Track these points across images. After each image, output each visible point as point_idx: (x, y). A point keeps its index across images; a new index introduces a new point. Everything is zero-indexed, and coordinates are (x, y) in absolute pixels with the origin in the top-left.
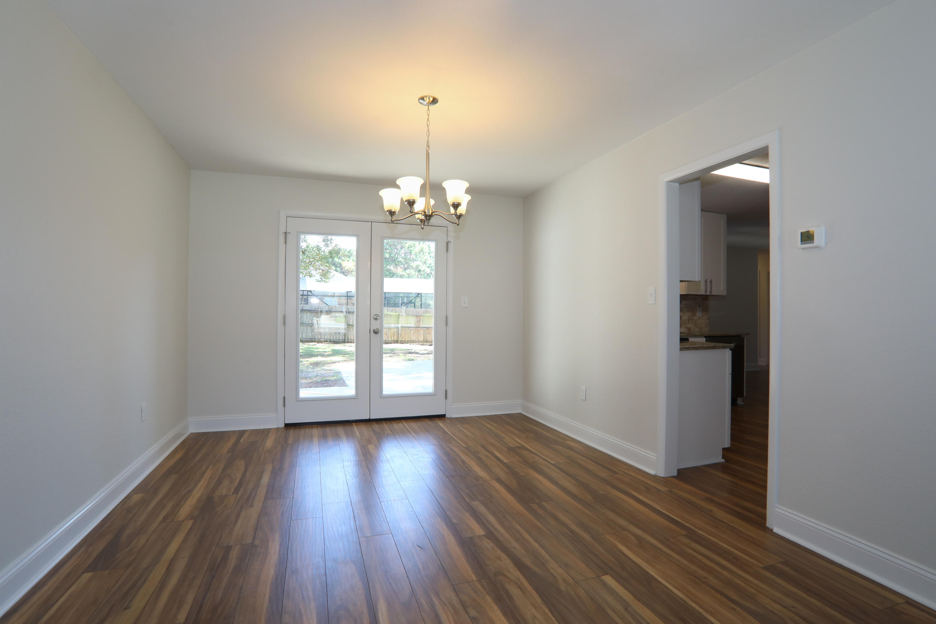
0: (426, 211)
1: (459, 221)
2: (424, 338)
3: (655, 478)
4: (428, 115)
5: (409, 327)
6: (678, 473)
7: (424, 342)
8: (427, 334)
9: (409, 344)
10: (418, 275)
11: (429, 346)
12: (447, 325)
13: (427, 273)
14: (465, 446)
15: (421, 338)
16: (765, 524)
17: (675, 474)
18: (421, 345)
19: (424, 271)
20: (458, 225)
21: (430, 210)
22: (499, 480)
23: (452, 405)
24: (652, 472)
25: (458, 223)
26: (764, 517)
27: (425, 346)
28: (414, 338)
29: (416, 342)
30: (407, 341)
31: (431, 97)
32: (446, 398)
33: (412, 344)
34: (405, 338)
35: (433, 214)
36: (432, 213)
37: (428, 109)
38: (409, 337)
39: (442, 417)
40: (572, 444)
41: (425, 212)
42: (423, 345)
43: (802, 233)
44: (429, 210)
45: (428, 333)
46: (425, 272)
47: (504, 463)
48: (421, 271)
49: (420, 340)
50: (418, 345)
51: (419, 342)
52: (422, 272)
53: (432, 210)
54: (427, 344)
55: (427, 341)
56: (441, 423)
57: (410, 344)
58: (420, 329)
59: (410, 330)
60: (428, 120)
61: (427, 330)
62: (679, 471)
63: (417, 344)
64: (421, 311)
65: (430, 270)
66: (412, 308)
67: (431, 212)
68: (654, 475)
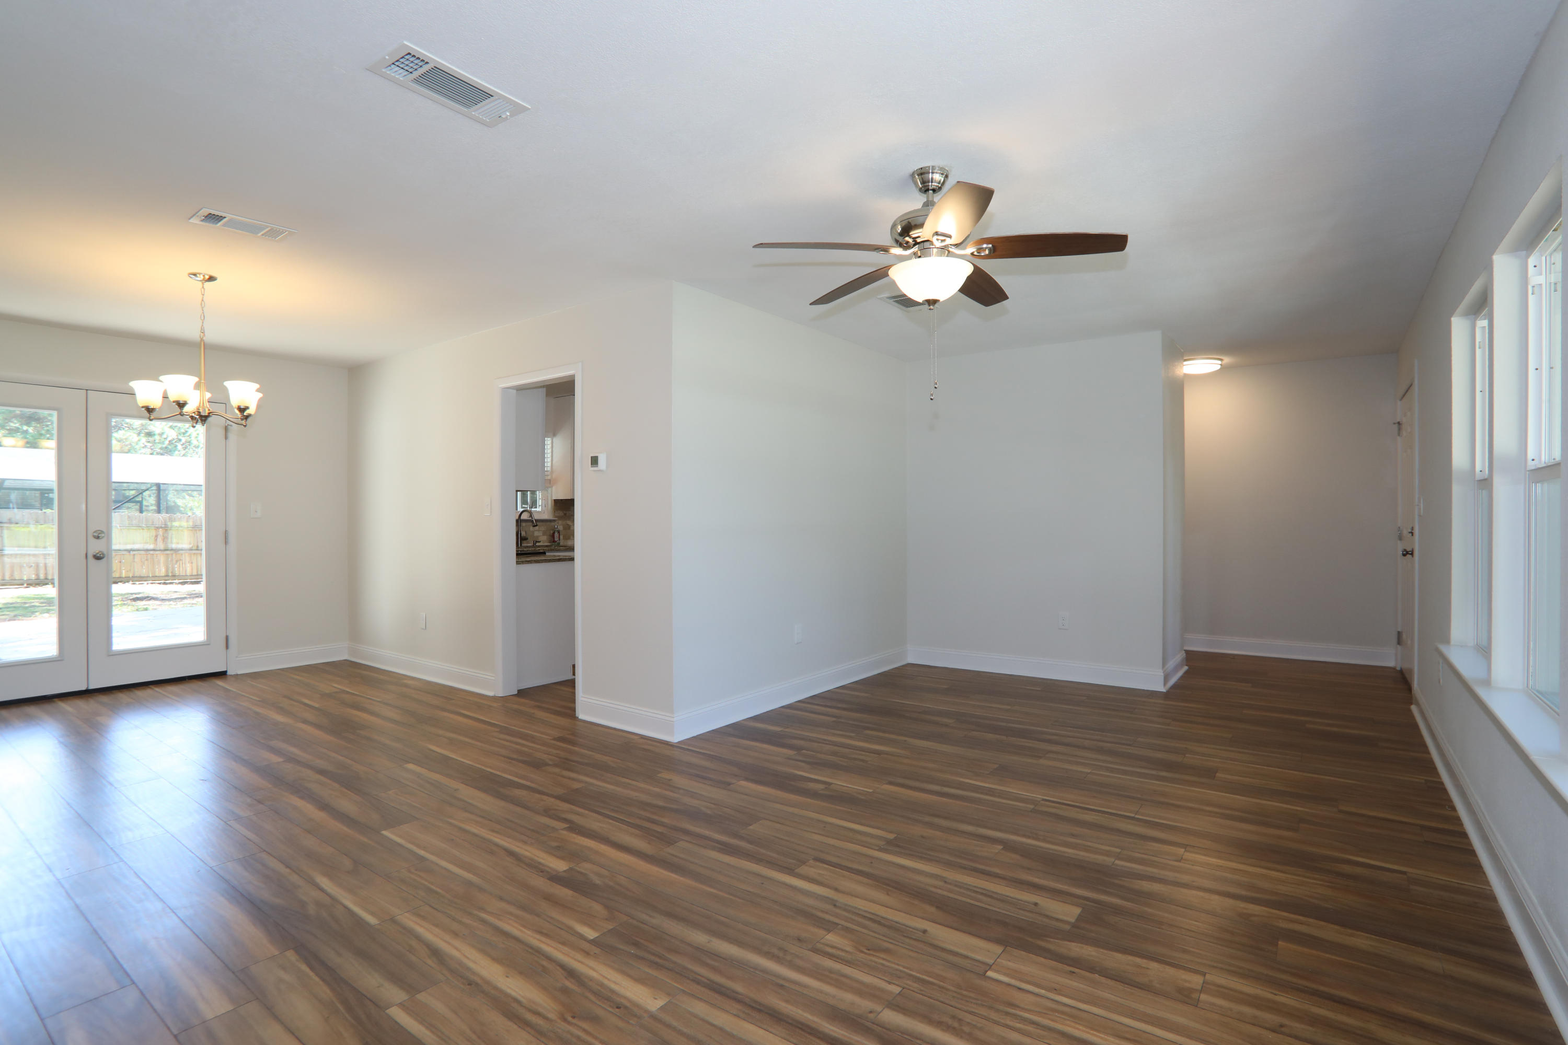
0: (201, 411)
1: (246, 421)
2: (167, 571)
3: (495, 698)
4: (203, 295)
5: (129, 551)
6: (518, 692)
7: (166, 578)
8: (174, 562)
9: (131, 582)
10: (146, 444)
11: (180, 585)
12: (226, 543)
13: (169, 439)
14: (258, 699)
15: (160, 571)
16: (575, 714)
17: (516, 693)
18: (160, 583)
19: (161, 435)
20: (245, 426)
21: (207, 409)
22: (305, 721)
23: (237, 657)
24: (490, 693)
25: (245, 424)
26: (574, 710)
27: (171, 585)
28: (144, 572)
29: (148, 579)
30: (125, 577)
31: (207, 275)
32: (227, 647)
33: (137, 583)
34: (121, 573)
35: (211, 414)
36: (209, 413)
37: (203, 287)
38: (130, 570)
39: (222, 675)
40: (410, 682)
41: (199, 412)
42: (165, 583)
43: (591, 457)
44: (205, 410)
45: (177, 561)
46: (165, 436)
47: (316, 708)
48: (154, 435)
49: (157, 574)
50: (154, 585)
51: (156, 578)
52: (157, 438)
53: (209, 410)
54: (175, 581)
55: (174, 577)
56: (219, 682)
57: (134, 584)
58: (157, 552)
59: (132, 557)
60: (203, 300)
61: (174, 555)
62: (519, 691)
63: (152, 583)
64: (159, 519)
65: (176, 434)
66: (137, 514)
67: (207, 412)
68: (493, 696)
